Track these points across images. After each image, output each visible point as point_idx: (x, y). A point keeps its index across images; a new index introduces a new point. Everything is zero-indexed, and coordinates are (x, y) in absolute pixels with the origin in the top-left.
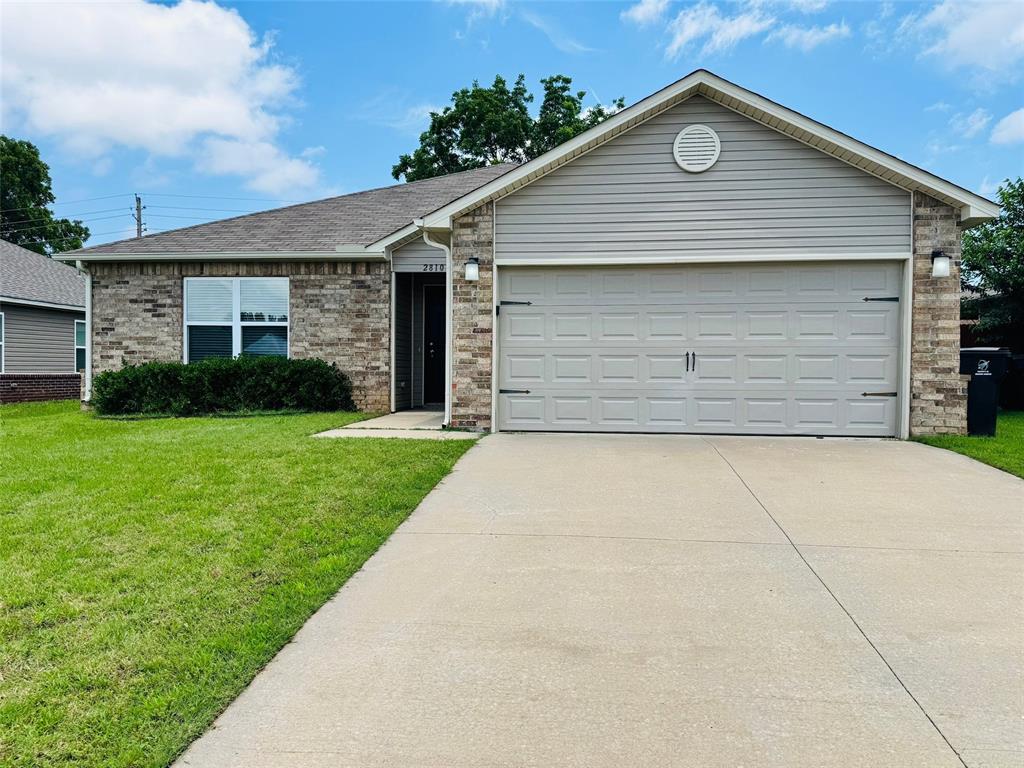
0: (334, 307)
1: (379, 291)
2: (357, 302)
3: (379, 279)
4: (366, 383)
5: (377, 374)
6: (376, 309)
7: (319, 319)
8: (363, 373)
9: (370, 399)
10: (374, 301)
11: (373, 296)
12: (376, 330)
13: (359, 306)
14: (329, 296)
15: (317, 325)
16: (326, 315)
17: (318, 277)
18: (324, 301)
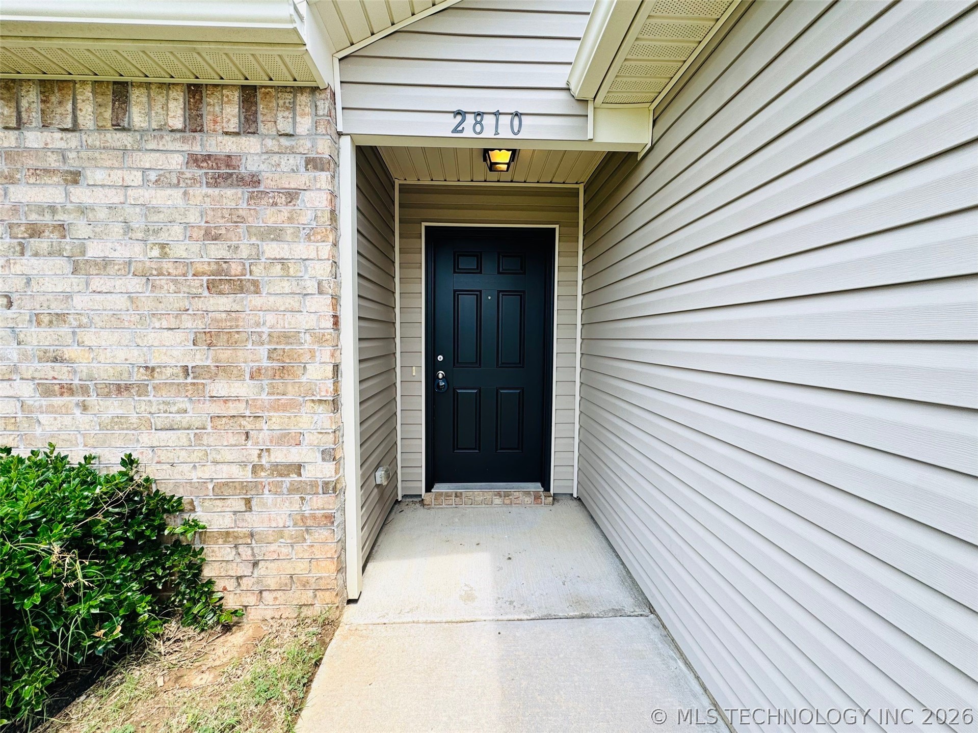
0: (121, 253)
1: (292, 196)
2: (210, 235)
3: (292, 151)
4: (254, 521)
5: (293, 490)
6: (283, 261)
7: (68, 296)
8: (244, 486)
9: (271, 574)
10: (275, 234)
11: (271, 216)
12: (286, 337)
13: (217, 251)
14: (102, 214)
15: (61, 317)
16: (97, 283)
17: (56, 139)
18: (81, 229)
